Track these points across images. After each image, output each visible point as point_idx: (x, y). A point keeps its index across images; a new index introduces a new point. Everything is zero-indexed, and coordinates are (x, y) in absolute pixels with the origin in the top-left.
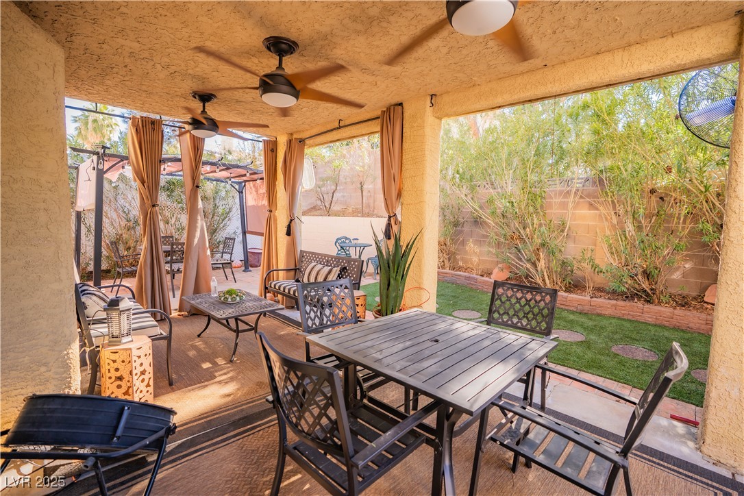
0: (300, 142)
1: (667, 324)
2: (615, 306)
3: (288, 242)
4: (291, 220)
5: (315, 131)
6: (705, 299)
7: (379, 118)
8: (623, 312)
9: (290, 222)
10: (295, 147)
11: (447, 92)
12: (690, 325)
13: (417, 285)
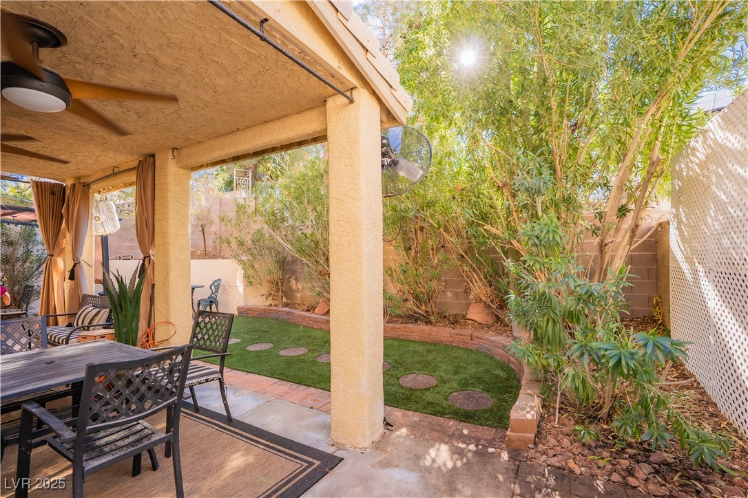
0: (84, 186)
1: (427, 340)
2: (393, 328)
3: (70, 286)
4: (75, 264)
5: (98, 177)
6: (467, 317)
7: (135, 167)
8: (399, 333)
9: (74, 266)
10: (78, 190)
11: (185, 147)
12: (442, 339)
13: (165, 320)
